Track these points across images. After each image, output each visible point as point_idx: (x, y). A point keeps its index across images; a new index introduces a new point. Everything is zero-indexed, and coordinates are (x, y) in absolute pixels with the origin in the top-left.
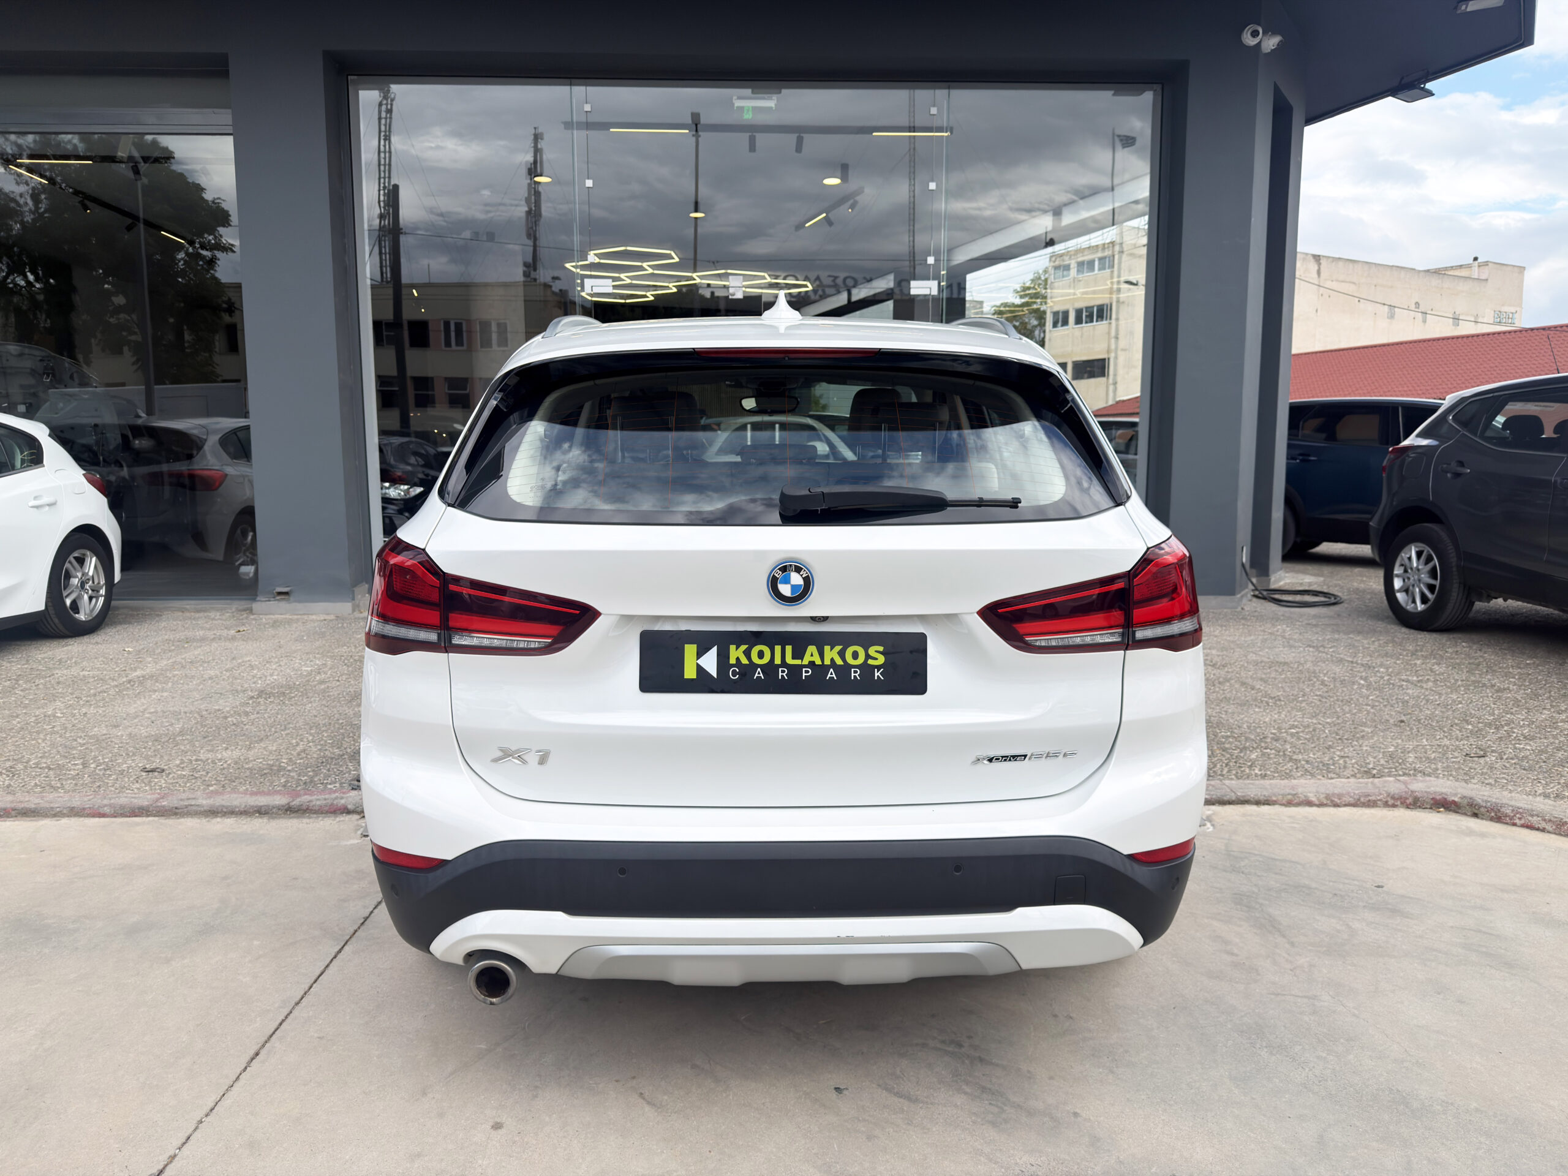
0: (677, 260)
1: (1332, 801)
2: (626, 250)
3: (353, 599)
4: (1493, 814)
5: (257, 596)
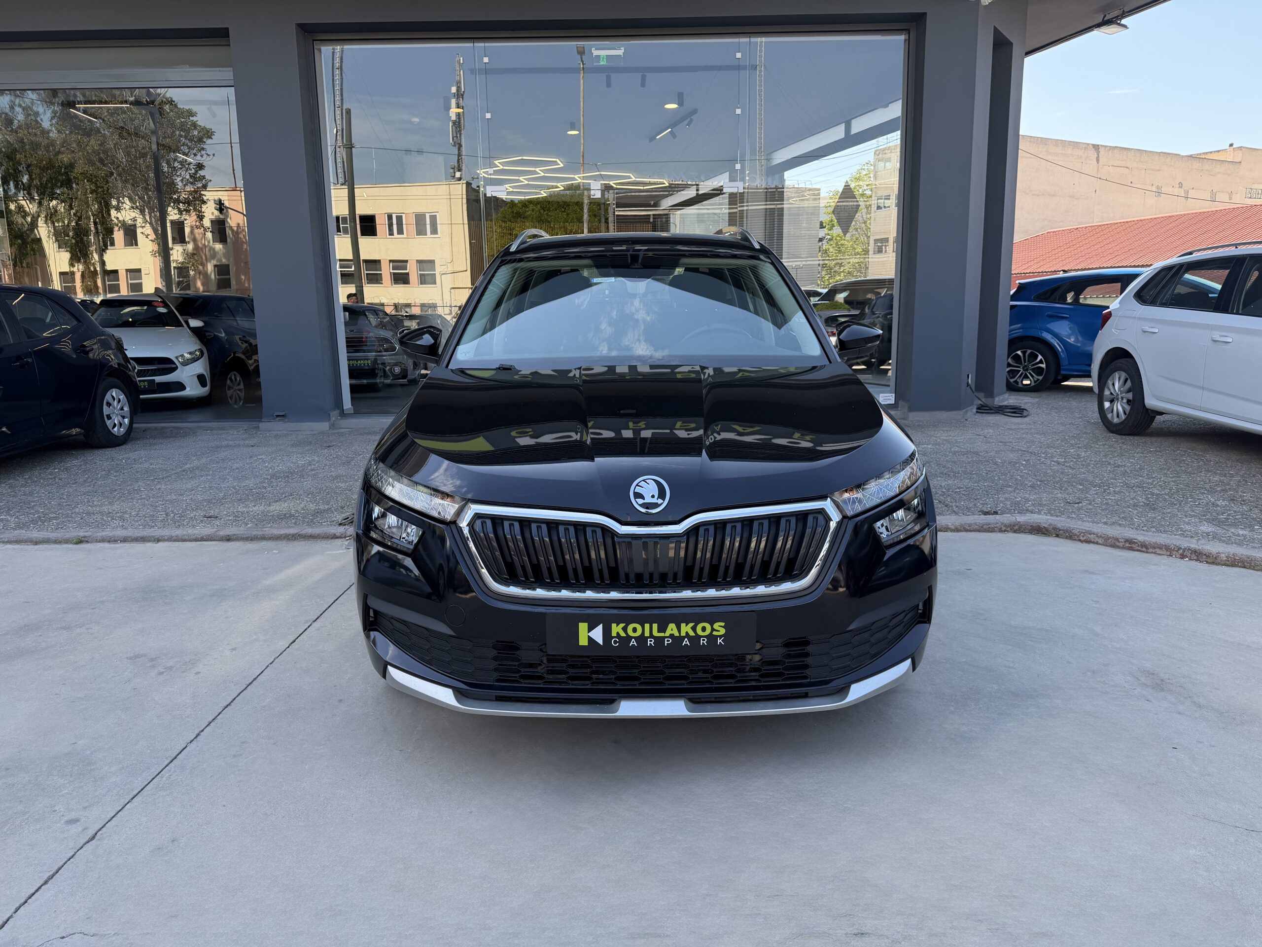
0: (562, 165)
1: (964, 528)
2: (522, 159)
3: (330, 420)
4: (1067, 534)
5: (261, 418)
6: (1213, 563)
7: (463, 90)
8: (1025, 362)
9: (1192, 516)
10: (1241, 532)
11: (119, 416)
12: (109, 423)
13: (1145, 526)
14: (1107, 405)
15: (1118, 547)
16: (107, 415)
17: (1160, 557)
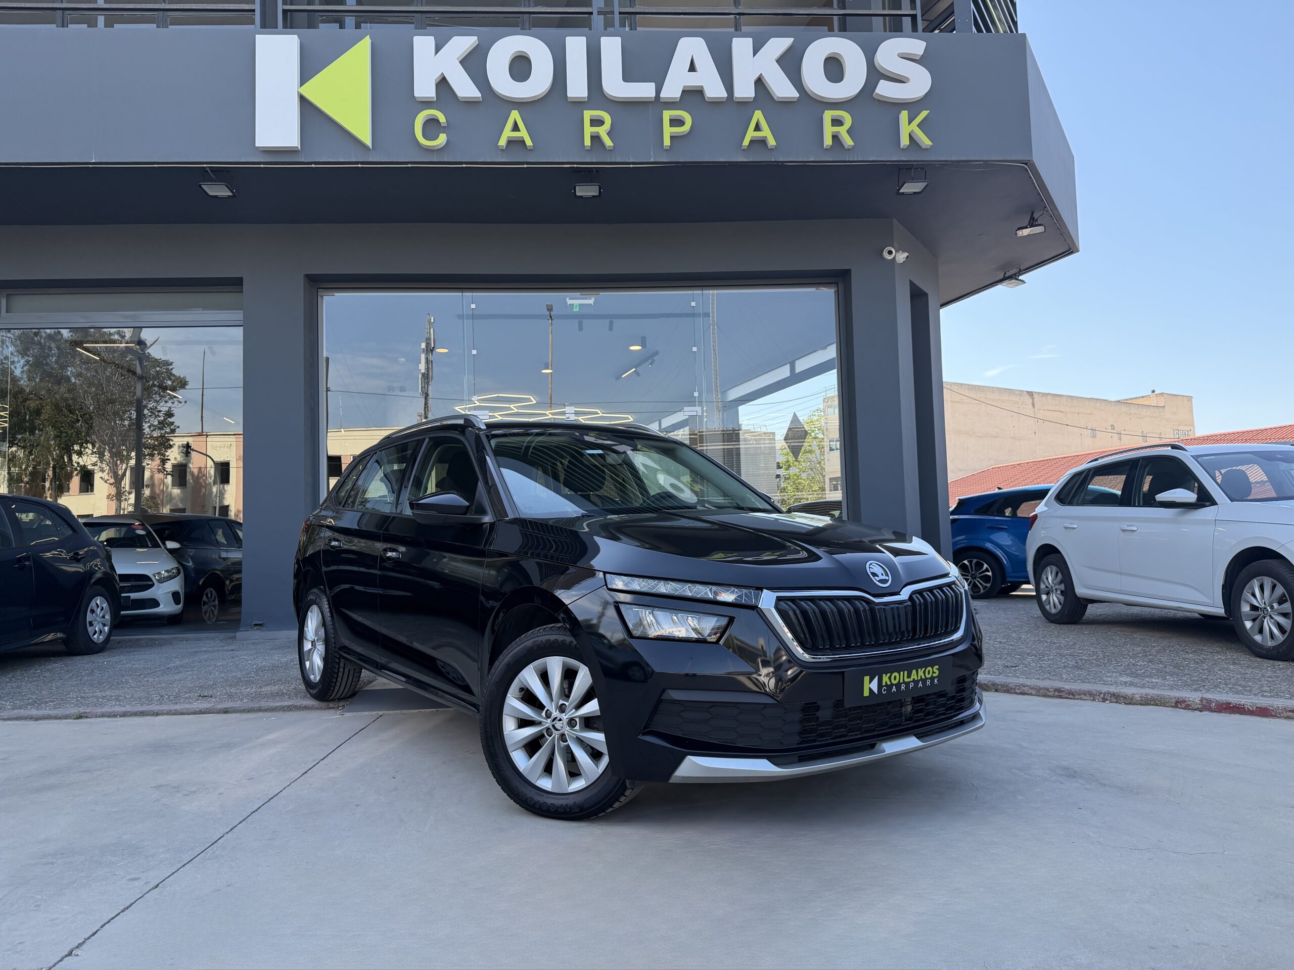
0: (534, 402)
2: (498, 396)
4: (1004, 689)
5: (239, 628)
6: (1130, 704)
7: (433, 346)
8: (972, 571)
9: (1113, 672)
10: (1154, 680)
11: (101, 625)
12: (90, 629)
13: (1072, 679)
14: (1044, 597)
15: (1049, 696)
16: (89, 622)
17: (1085, 701)
